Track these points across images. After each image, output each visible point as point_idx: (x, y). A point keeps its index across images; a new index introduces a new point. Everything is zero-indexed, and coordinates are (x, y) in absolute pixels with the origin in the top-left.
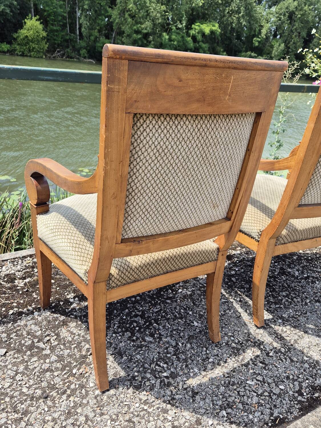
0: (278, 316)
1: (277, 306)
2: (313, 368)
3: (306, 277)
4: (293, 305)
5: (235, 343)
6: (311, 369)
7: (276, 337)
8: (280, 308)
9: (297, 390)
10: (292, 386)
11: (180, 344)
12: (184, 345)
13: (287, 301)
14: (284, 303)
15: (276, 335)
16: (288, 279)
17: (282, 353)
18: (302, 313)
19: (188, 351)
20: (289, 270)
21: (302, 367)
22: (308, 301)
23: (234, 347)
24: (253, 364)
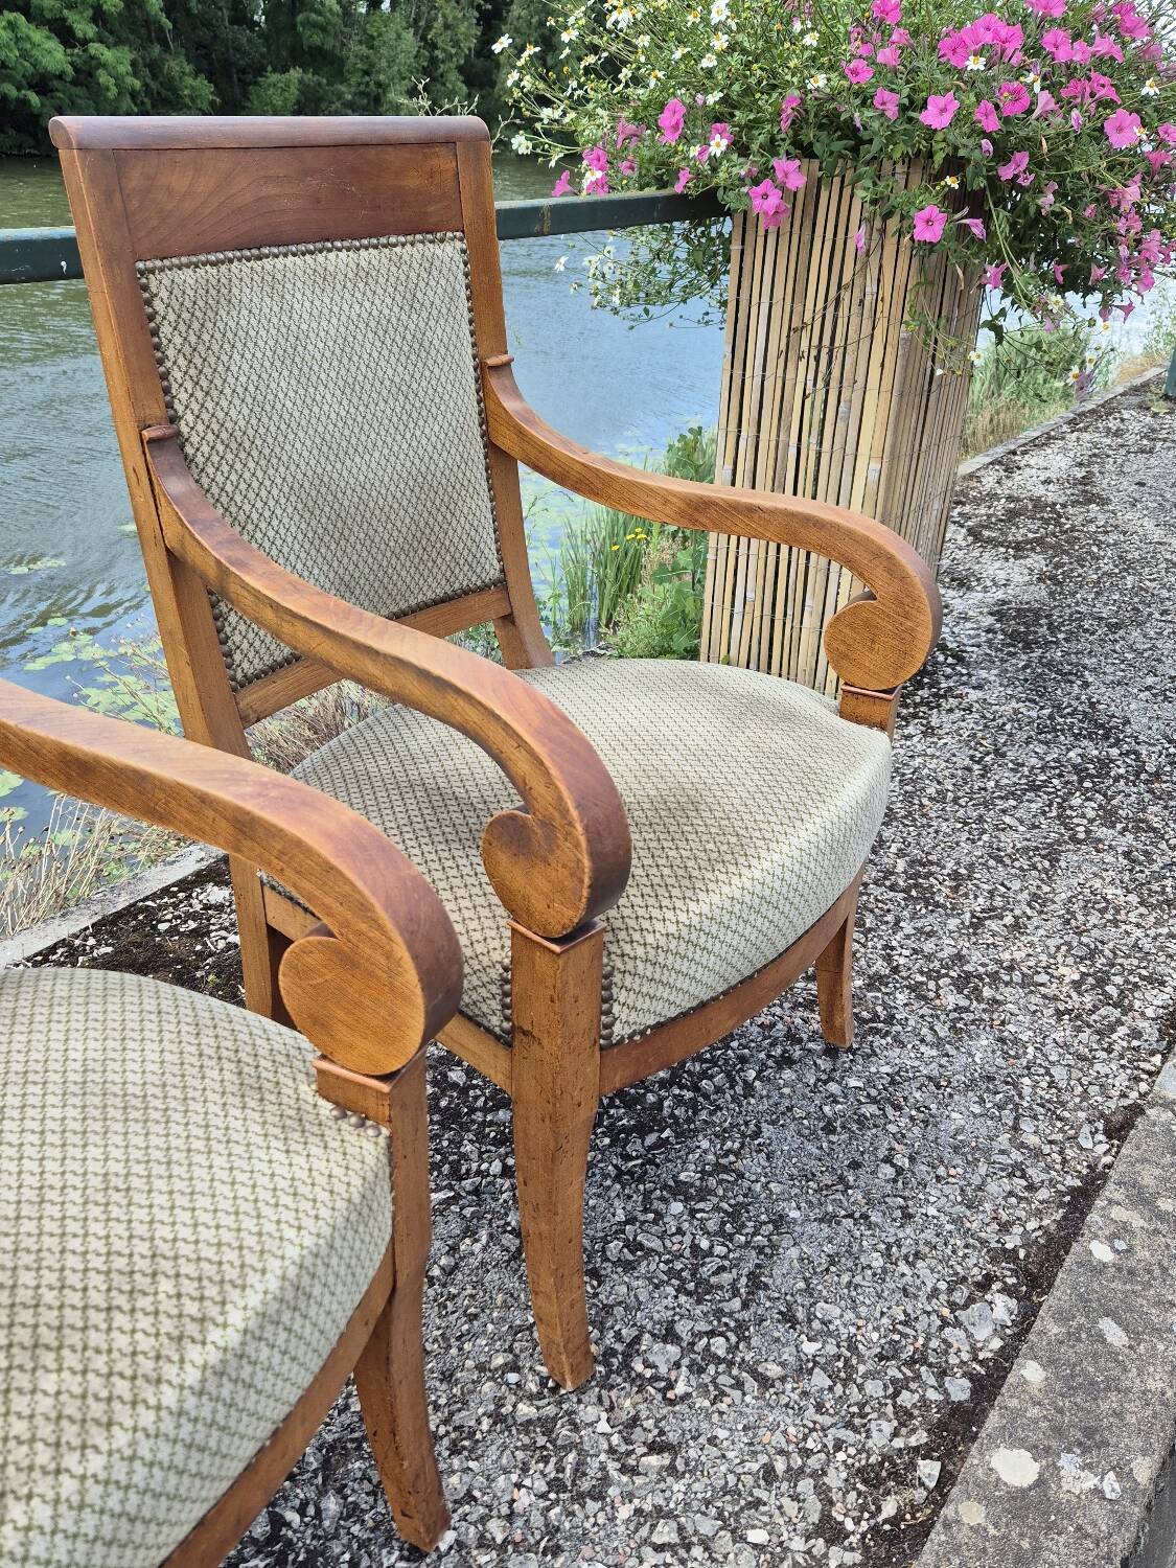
0: (665, 1187)
1: (651, 1139)
2: (845, 1383)
4: (704, 1115)
5: (531, 1397)
6: (839, 1389)
7: (678, 1291)
8: (662, 1143)
9: (815, 1518)
10: (791, 1507)
11: (292, 1517)
12: (311, 1510)
13: (679, 1100)
14: (673, 1115)
15: (675, 1282)
17: (718, 1360)
18: (743, 1135)
19: (336, 1536)
21: (805, 1394)
22: (752, 1074)
23: (529, 1422)
24: (623, 1470)
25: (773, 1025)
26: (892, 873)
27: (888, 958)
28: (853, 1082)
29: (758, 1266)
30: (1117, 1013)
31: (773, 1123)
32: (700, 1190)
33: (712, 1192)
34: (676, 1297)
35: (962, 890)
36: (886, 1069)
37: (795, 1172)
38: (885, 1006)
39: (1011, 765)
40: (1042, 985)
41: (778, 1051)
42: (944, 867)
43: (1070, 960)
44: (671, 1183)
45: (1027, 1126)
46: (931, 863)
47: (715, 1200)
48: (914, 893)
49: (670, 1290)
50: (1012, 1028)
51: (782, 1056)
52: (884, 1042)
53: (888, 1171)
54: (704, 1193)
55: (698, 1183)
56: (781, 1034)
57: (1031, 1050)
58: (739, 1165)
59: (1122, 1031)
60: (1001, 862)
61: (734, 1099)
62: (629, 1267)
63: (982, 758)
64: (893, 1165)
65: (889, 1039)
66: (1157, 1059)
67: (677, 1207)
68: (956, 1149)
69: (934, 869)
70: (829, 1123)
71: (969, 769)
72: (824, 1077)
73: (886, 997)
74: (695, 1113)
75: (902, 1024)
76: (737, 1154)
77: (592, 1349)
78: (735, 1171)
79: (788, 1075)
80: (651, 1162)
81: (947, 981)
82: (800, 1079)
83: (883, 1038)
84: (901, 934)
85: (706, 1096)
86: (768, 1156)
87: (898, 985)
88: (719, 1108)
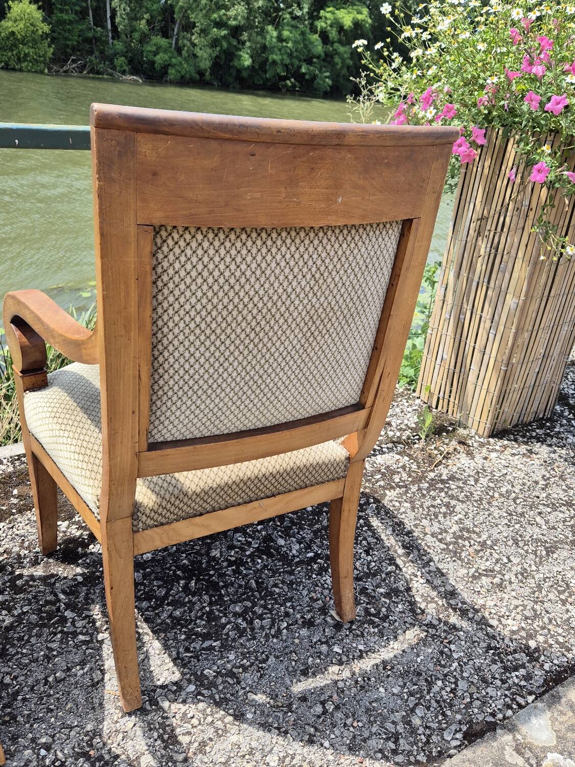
0: (195, 674)
1: (207, 644)
3: (311, 558)
4: (243, 640)
7: (159, 737)
8: (210, 648)
14: (227, 634)
15: (161, 731)
16: (266, 566)
18: (256, 659)
20: (281, 542)
22: (285, 625)
25: (317, 599)
26: (446, 532)
28: (337, 649)
29: (211, 739)
30: (526, 659)
31: (277, 657)
32: (210, 683)
33: (216, 687)
34: (156, 740)
35: (481, 554)
36: (361, 647)
38: (388, 609)
39: (564, 487)
40: (491, 626)
41: (308, 616)
42: (480, 537)
43: (519, 617)
44: (199, 673)
45: (420, 711)
46: (474, 532)
47: (214, 691)
48: (451, 547)
49: (155, 735)
50: (453, 647)
51: (310, 619)
52: (372, 630)
53: (319, 709)
54: (212, 685)
55: (211, 678)
56: (317, 607)
57: (455, 664)
58: (242, 676)
59: (522, 672)
60: (517, 544)
61: (267, 635)
63: (549, 478)
64: (324, 707)
65: (376, 630)
66: (530, 698)
67: (191, 689)
68: (368, 710)
69: (474, 536)
70: (307, 669)
71: (537, 483)
72: (324, 640)
73: (392, 604)
74: (239, 637)
75: (390, 623)
76: (245, 669)
77: (92, 753)
78: (237, 678)
79: (304, 632)
80: (197, 657)
81: (434, 605)
82: (309, 637)
83: (373, 628)
84: (427, 569)
85: (252, 629)
86: (261, 676)
87: (404, 599)
88: (254, 638)
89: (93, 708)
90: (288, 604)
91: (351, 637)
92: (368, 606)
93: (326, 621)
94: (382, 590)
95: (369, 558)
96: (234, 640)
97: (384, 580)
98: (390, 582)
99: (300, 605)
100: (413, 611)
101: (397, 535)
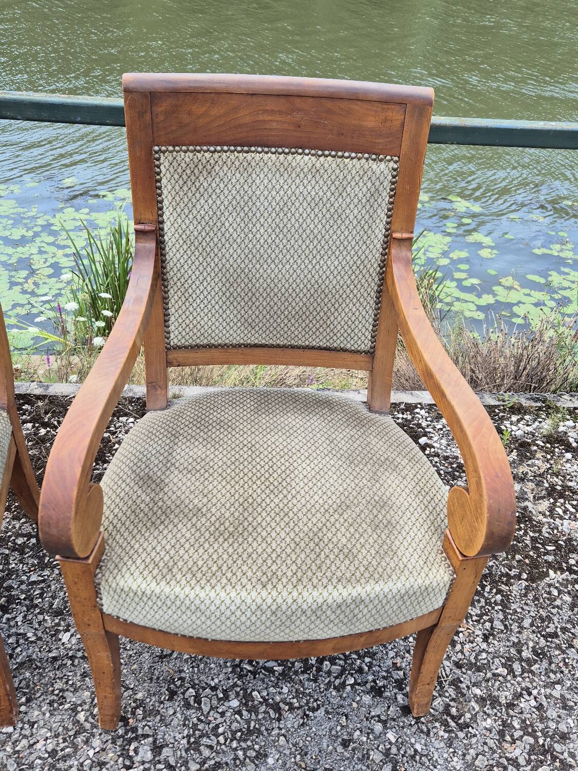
4: (305, 677)
7: (187, 736)
8: (271, 671)
15: (191, 732)
22: (353, 681)
25: (400, 669)
27: (518, 696)
28: (391, 735)
29: (227, 764)
31: (327, 712)
32: (254, 707)
33: (257, 714)
34: (184, 738)
36: (418, 747)
37: (301, 745)
38: (474, 717)
44: (249, 691)
47: (253, 717)
49: (186, 732)
51: (380, 687)
52: (441, 733)
54: (253, 710)
55: (256, 703)
56: (395, 677)
58: (286, 714)
62: (187, 706)
65: (446, 735)
67: (235, 703)
70: (350, 741)
72: (383, 718)
73: (481, 714)
74: (303, 672)
75: (467, 735)
76: (292, 708)
77: (131, 721)
78: (280, 714)
79: (367, 699)
80: (254, 673)
81: (531, 740)
82: (370, 707)
83: (445, 731)
84: (548, 691)
85: (319, 670)
86: (303, 724)
87: (499, 714)
88: (315, 681)
89: (151, 679)
90: (367, 660)
91: (414, 730)
92: (452, 703)
93: (396, 698)
94: (477, 691)
95: (484, 646)
96: (296, 673)
97: (488, 681)
98: (493, 686)
99: (379, 666)
100: (501, 734)
101: (534, 632)
